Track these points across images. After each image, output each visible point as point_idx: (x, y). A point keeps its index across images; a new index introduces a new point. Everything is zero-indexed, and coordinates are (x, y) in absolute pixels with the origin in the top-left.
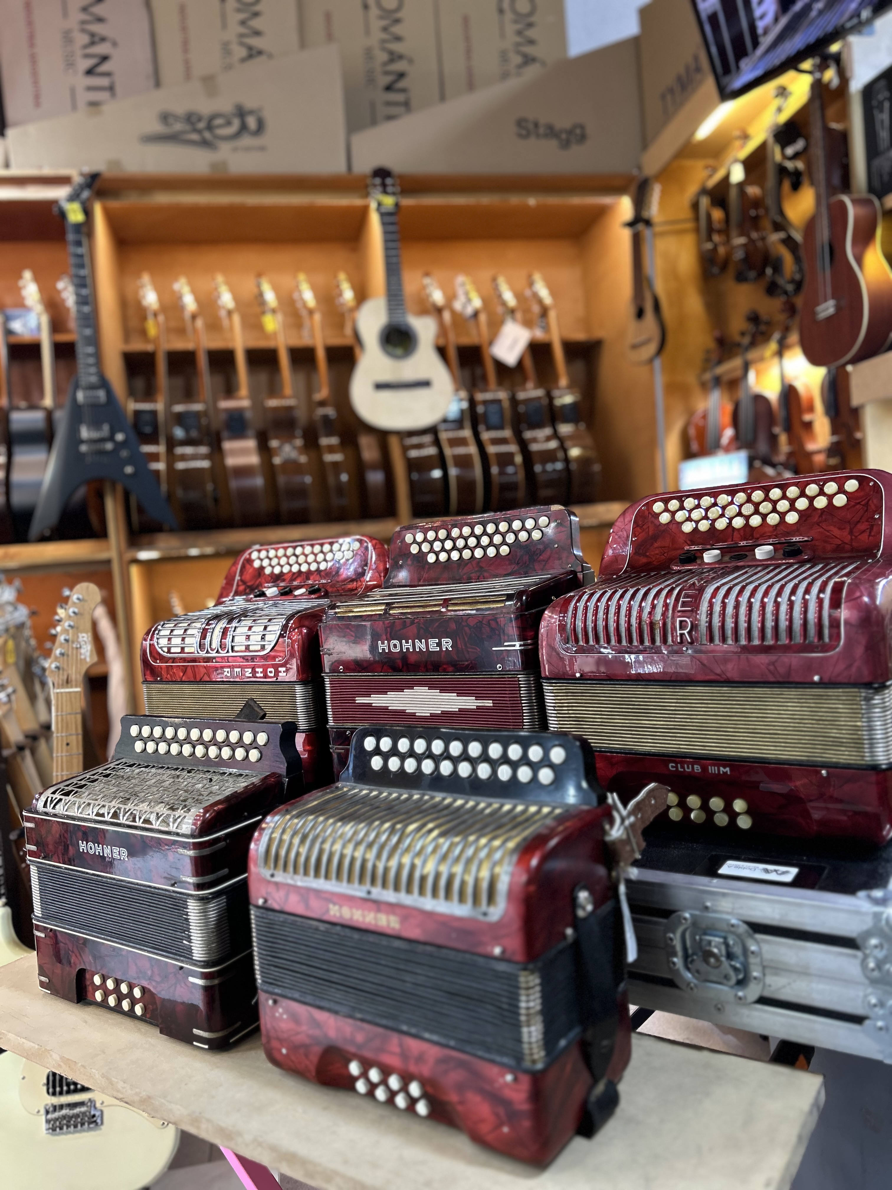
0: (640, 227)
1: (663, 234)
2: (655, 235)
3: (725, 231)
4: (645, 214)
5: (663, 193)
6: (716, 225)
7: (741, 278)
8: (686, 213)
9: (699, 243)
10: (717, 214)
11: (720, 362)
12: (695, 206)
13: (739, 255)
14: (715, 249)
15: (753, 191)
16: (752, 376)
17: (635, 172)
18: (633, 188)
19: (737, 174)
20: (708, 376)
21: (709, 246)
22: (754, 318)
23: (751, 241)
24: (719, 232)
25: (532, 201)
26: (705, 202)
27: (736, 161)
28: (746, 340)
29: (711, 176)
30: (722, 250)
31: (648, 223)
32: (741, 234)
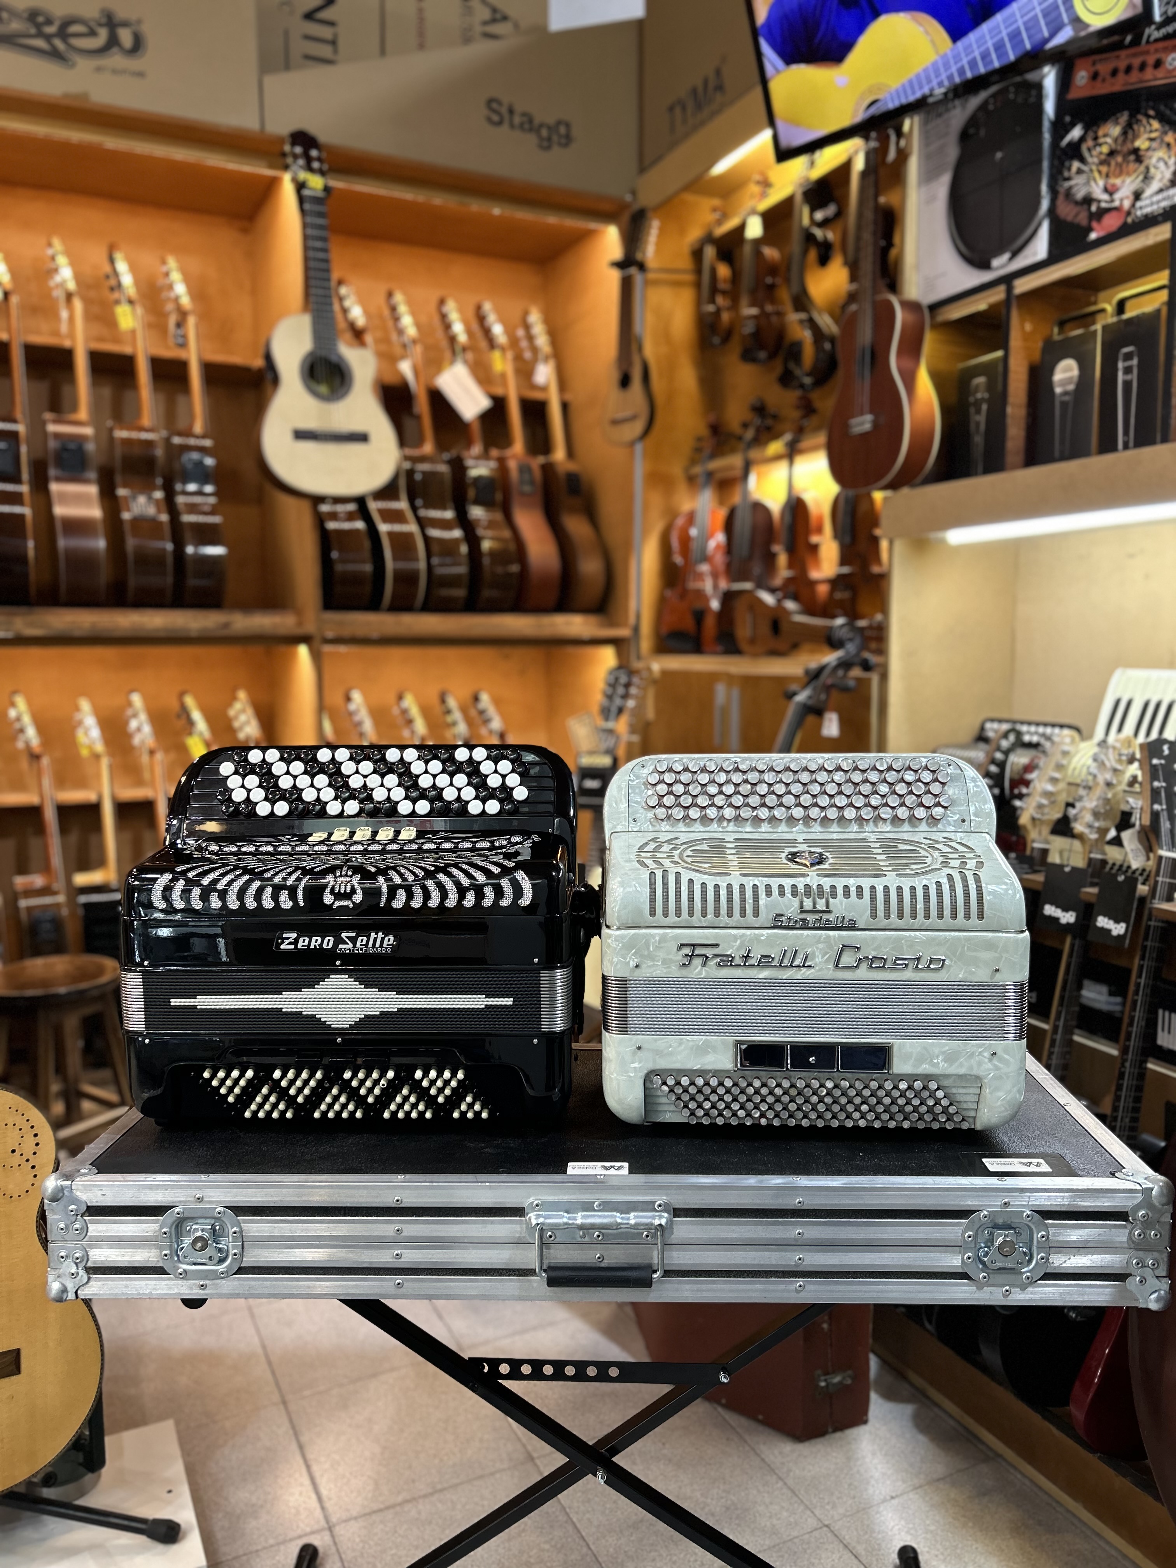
0: (633, 270)
1: (656, 283)
2: (646, 283)
3: (734, 295)
4: (639, 256)
5: (661, 230)
6: (722, 286)
7: (748, 356)
8: (686, 262)
9: (699, 303)
10: (723, 271)
11: (713, 456)
12: (697, 254)
13: (749, 328)
14: (718, 313)
15: (770, 253)
16: (753, 480)
17: (628, 198)
18: (626, 217)
19: (754, 229)
20: (698, 470)
21: (711, 308)
22: (760, 409)
23: (764, 314)
24: (724, 293)
25: (497, 211)
26: (710, 252)
27: (753, 212)
28: (749, 434)
29: (719, 222)
30: (726, 317)
31: (642, 267)
32: (753, 304)
